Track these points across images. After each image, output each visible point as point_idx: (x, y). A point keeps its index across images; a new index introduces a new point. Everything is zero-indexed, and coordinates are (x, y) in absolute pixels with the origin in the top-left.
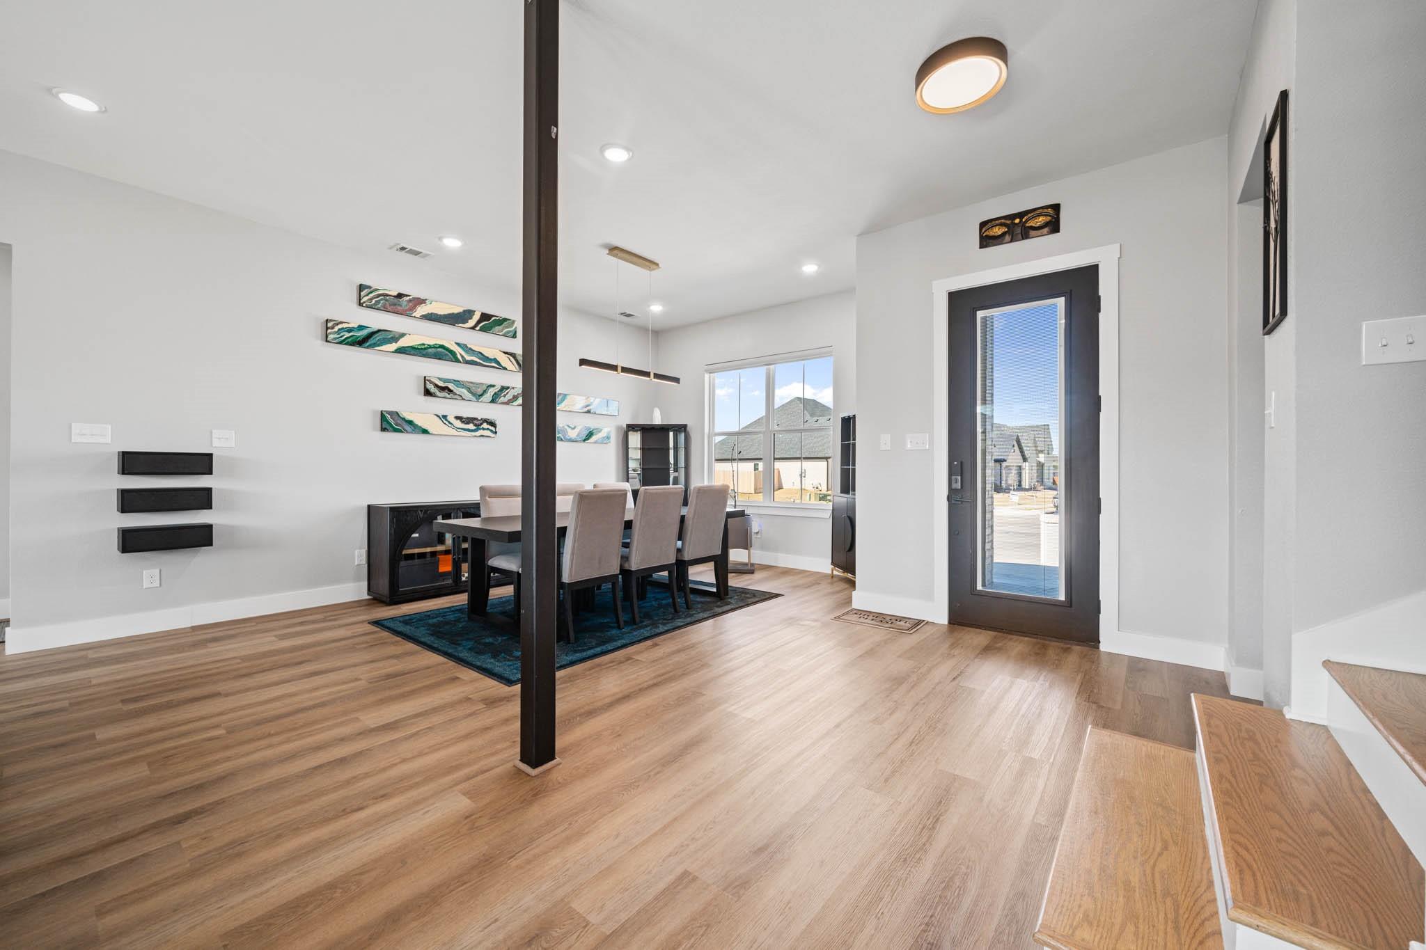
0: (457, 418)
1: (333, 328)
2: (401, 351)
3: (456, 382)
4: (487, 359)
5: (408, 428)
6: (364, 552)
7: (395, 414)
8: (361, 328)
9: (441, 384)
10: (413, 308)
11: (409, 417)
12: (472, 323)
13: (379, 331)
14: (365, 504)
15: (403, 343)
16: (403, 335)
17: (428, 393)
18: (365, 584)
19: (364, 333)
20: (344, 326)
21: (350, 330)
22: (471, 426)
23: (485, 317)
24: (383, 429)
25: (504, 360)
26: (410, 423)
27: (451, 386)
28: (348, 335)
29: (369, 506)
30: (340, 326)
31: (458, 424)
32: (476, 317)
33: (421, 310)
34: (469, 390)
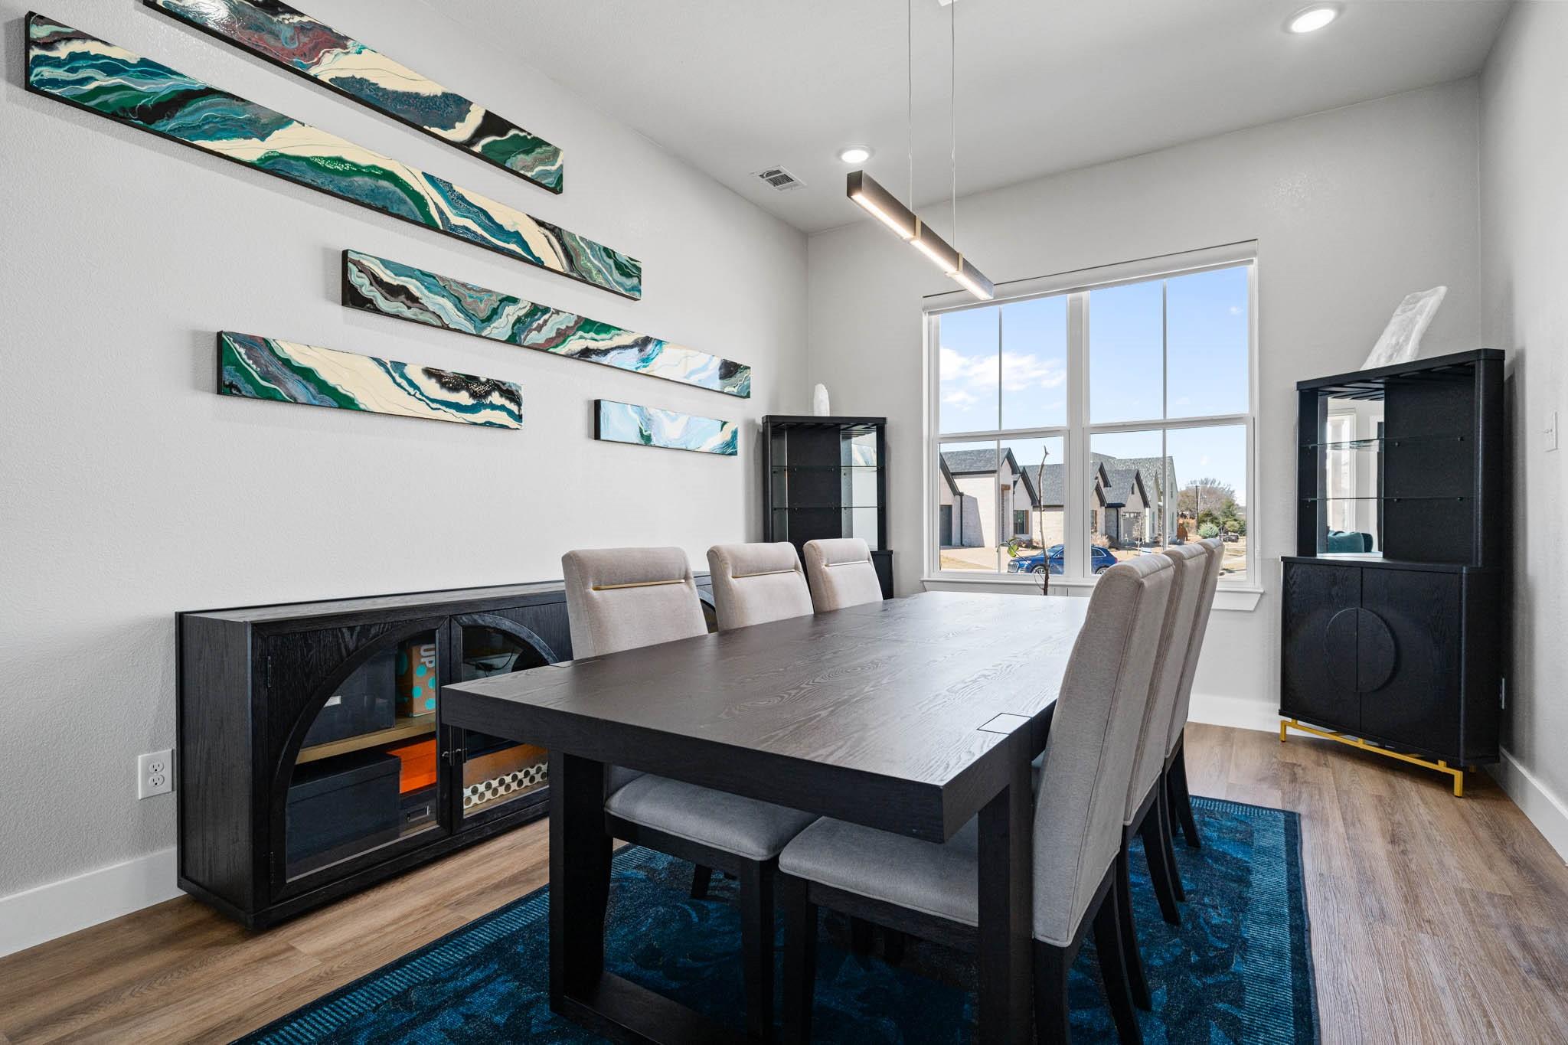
0: (429, 373)
1: (48, 45)
2: (275, 167)
3: (424, 277)
4: (498, 230)
5: (295, 387)
6: (165, 755)
7: (258, 345)
8: (149, 68)
9: (388, 277)
10: (313, 52)
11: (301, 359)
12: (462, 131)
13: (208, 92)
14: (169, 610)
15: (280, 142)
16: (283, 121)
17: (352, 298)
18: (172, 851)
19: (162, 87)
20: (93, 48)
21: (113, 67)
22: (463, 398)
23: (493, 124)
24: (224, 388)
25: (539, 243)
26: (306, 374)
27: (414, 286)
28: (103, 81)
29: (181, 618)
30: (77, 47)
31: (432, 388)
32: (474, 119)
33: (331, 66)
34: (458, 302)
